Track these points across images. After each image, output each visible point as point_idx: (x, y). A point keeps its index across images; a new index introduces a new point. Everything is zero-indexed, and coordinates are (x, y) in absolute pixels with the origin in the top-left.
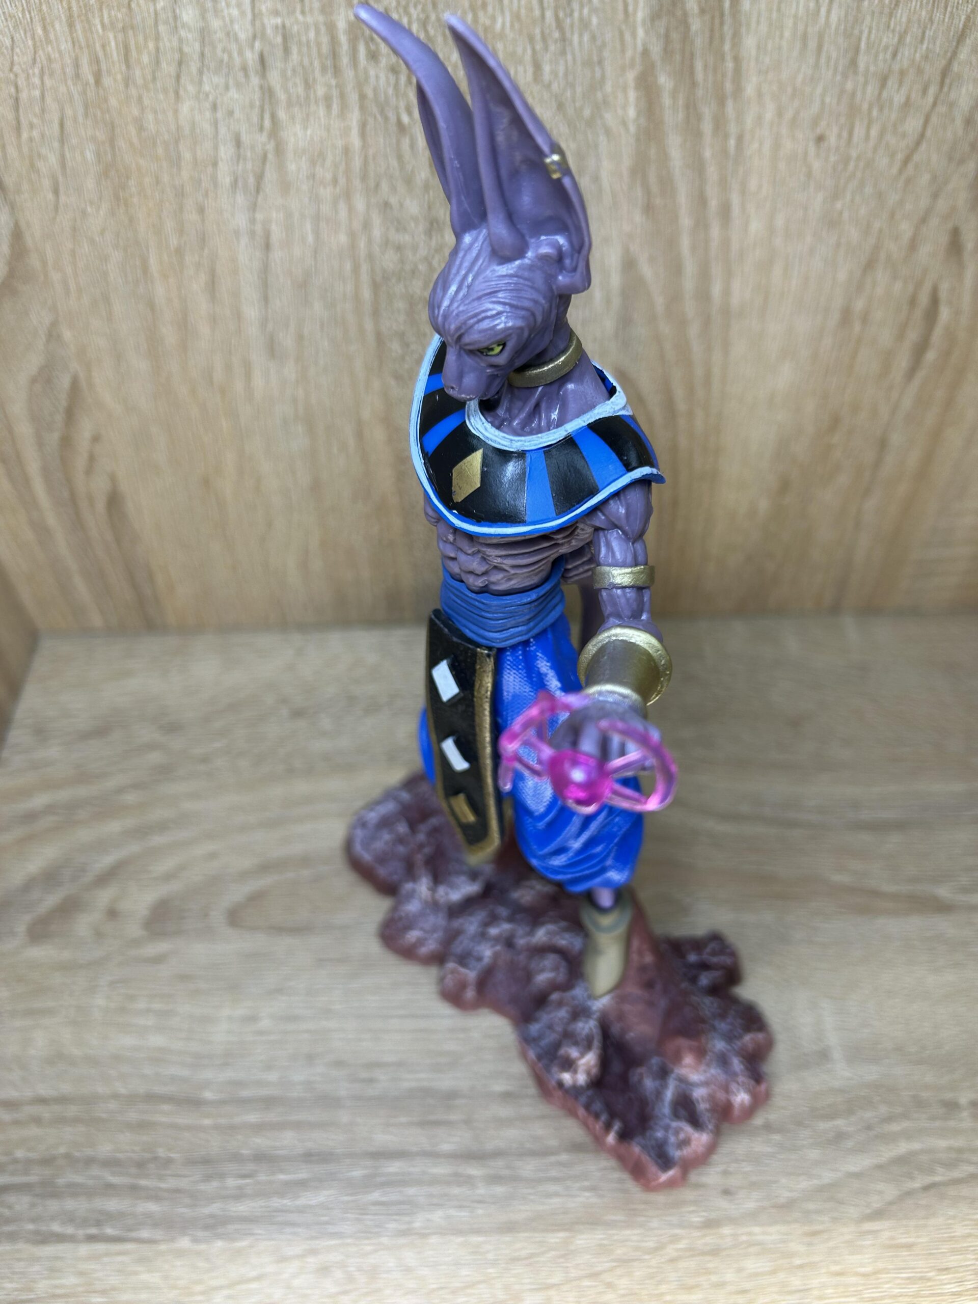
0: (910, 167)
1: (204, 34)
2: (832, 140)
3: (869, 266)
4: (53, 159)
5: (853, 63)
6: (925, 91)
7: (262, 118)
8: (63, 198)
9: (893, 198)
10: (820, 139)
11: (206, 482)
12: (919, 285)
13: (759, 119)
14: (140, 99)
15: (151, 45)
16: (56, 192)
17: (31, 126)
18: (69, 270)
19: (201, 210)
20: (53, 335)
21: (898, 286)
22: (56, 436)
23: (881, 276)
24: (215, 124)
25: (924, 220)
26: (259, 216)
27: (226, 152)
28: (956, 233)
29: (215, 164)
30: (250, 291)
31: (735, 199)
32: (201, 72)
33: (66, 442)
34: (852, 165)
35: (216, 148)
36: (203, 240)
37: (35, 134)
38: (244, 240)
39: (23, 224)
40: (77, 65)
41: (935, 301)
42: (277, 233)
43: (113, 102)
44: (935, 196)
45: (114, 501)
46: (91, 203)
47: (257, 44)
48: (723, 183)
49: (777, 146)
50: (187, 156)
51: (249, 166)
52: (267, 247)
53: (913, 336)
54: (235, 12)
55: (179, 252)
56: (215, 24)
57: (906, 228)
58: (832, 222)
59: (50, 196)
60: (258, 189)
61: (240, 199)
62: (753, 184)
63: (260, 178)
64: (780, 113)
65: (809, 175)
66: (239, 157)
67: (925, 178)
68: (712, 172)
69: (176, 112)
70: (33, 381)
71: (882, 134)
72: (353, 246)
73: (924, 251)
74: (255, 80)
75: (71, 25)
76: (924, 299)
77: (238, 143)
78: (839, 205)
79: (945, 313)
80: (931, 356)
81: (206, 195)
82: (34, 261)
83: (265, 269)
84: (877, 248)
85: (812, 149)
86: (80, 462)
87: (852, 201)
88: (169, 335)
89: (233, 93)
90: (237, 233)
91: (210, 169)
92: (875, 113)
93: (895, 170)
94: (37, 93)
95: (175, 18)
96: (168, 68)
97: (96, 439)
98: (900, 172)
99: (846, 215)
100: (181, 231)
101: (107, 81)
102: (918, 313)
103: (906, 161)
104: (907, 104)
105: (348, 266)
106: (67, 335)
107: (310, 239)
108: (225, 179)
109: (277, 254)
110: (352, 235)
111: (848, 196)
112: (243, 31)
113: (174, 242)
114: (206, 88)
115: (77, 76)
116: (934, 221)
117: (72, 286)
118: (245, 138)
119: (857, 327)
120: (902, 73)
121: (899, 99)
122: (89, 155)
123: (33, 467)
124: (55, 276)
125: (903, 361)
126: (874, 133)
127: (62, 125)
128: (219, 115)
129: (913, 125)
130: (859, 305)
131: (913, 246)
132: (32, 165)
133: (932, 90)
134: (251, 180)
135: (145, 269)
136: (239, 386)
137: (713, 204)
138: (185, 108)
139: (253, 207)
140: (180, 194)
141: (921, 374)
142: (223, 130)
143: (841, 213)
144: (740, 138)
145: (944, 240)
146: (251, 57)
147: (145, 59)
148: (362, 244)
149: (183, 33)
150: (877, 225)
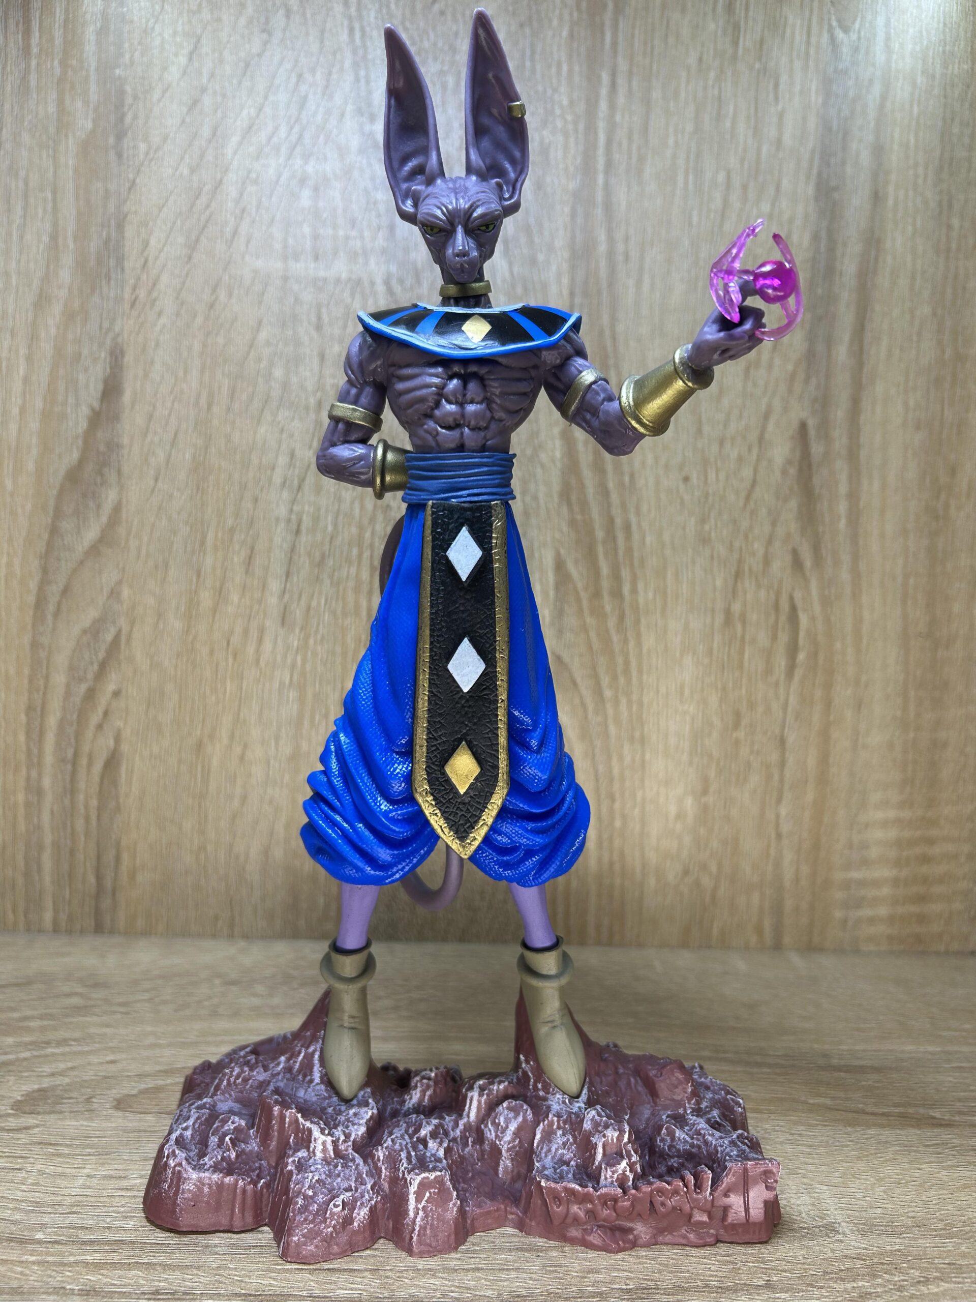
0: (752, 504)
1: (285, 385)
2: (694, 480)
3: (738, 575)
4: (162, 456)
5: (700, 431)
6: (750, 450)
7: (312, 440)
8: (160, 484)
9: (745, 524)
10: (686, 479)
11: (199, 746)
12: (778, 594)
13: (643, 463)
14: (234, 422)
15: (250, 389)
16: (156, 480)
17: (155, 433)
18: (145, 539)
19: (256, 500)
20: (114, 594)
21: (763, 593)
22: (83, 687)
23: (748, 584)
24: (280, 442)
25: (770, 542)
26: (295, 508)
27: (282, 460)
28: (795, 553)
29: (273, 469)
30: (278, 568)
31: (633, 519)
32: (278, 409)
33: (91, 695)
34: (710, 499)
35: (277, 457)
36: (251, 523)
37: (156, 439)
38: (282, 525)
39: (124, 501)
40: (198, 396)
41: (793, 608)
42: (306, 521)
43: (215, 422)
44: (774, 524)
45: (112, 763)
46: (178, 489)
47: (319, 394)
48: (624, 506)
49: (657, 483)
50: (255, 461)
51: (297, 471)
52: (298, 532)
53: (784, 637)
54: (308, 374)
55: (232, 530)
56: (294, 380)
57: (758, 547)
58: (704, 540)
59: (152, 483)
60: (300, 487)
61: (285, 495)
62: (644, 508)
63: (302, 480)
64: (656, 459)
65: (682, 503)
66: (291, 465)
67: (763, 511)
68: (615, 497)
69: (255, 432)
70: (85, 632)
71: (727, 479)
72: (361, 536)
73: (776, 565)
74: (312, 416)
75: (202, 372)
76: (785, 605)
77: (292, 455)
78: (707, 527)
79: (803, 619)
80: (801, 656)
81: (262, 490)
82: (122, 531)
83: (293, 549)
84: (740, 561)
85: (682, 487)
86: (95, 718)
87: (716, 525)
88: (206, 598)
89: (296, 424)
90: (277, 520)
91: (269, 472)
92: (719, 464)
93: (741, 504)
94: (166, 412)
95: (270, 374)
96: (256, 404)
97: (117, 694)
98: (745, 505)
99: (713, 534)
100: (237, 515)
101: (215, 409)
102: (783, 618)
103: (748, 498)
104: (740, 459)
105: (355, 551)
106: (126, 592)
107: (330, 528)
108: (277, 479)
109: (303, 538)
110: (361, 528)
111: (713, 522)
112: (310, 385)
113: (230, 522)
114: (280, 418)
115: (197, 404)
116: (777, 544)
117: (143, 552)
118: (298, 453)
119: (739, 627)
120: (733, 439)
121: (734, 455)
122: (187, 456)
123: (52, 721)
124: (133, 543)
125: (781, 661)
126: (722, 476)
127: (176, 435)
128: (284, 436)
129: (747, 472)
130: (736, 607)
131: (767, 562)
132: (146, 460)
133: (755, 452)
134: (296, 482)
135: (203, 543)
136: (251, 650)
137: (618, 521)
138: (262, 430)
139: (294, 501)
140: (243, 487)
141: (798, 673)
142: (284, 446)
143: (710, 533)
144: (632, 476)
145: (788, 558)
146: (312, 401)
147: (244, 397)
148: (368, 535)
149: (273, 384)
150: (737, 544)
